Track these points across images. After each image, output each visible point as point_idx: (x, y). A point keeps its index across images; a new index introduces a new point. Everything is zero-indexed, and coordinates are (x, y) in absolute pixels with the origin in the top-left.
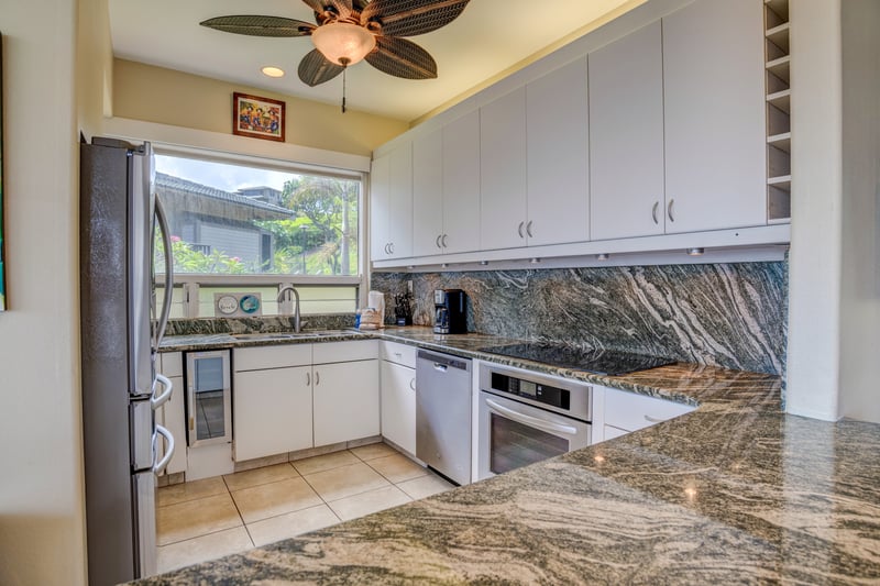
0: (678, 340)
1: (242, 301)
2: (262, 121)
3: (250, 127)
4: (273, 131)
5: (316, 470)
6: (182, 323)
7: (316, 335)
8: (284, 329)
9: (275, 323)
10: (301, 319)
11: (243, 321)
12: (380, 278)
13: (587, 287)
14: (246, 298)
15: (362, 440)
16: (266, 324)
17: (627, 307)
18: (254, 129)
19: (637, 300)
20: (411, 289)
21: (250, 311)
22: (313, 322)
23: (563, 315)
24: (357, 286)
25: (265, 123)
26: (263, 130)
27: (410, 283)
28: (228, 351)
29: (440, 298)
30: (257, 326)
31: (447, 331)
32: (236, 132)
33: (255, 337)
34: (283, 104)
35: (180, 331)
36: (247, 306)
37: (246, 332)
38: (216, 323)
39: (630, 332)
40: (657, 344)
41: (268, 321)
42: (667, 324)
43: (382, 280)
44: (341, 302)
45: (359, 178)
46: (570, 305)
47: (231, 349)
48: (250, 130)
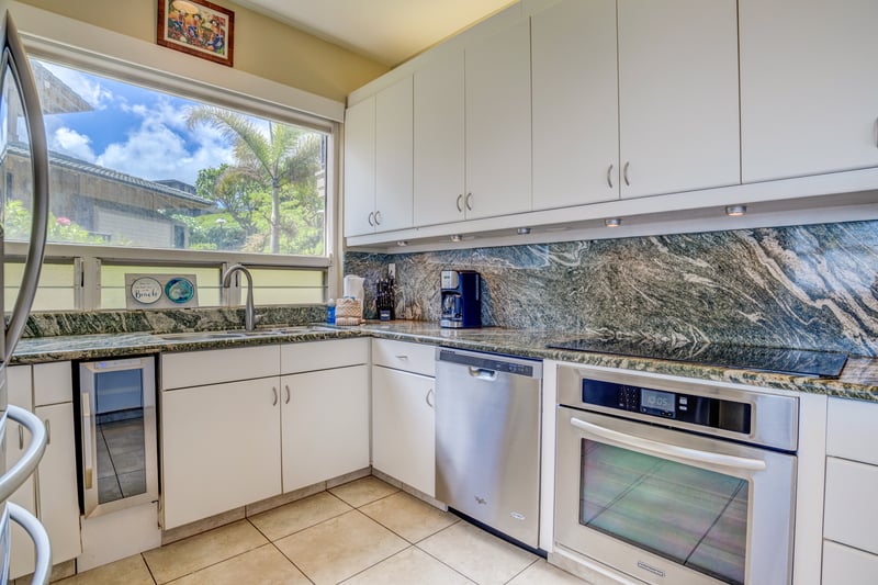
0: (839, 325)
1: (168, 286)
2: (200, 32)
3: (183, 38)
4: (216, 49)
5: (288, 531)
6: (72, 317)
7: (276, 332)
8: (229, 326)
9: (217, 318)
10: (255, 312)
11: (170, 314)
12: (357, 259)
13: (680, 259)
14: (174, 282)
15: (344, 476)
16: (204, 319)
17: (747, 283)
18: (189, 40)
19: (766, 273)
20: (393, 274)
21: (180, 300)
22: (271, 315)
23: (638, 299)
24: (324, 270)
25: (204, 36)
26: (202, 45)
27: (392, 267)
28: (152, 359)
29: (449, 281)
30: (192, 321)
31: (460, 324)
32: (160, 42)
33: (190, 337)
34: (231, 15)
35: (69, 328)
36: (175, 293)
37: (175, 330)
38: (127, 317)
39: (753, 318)
40: (802, 332)
41: (206, 314)
42: (819, 304)
43: (358, 262)
44: (303, 291)
45: (329, 130)
46: (651, 285)
47: (157, 356)
48: (183, 41)
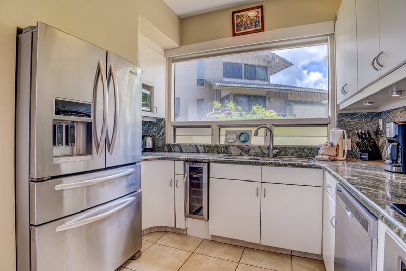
1: (240, 136)
2: (249, 22)
3: (242, 29)
4: (256, 26)
7: (286, 160)
8: (264, 155)
9: (258, 150)
10: (275, 148)
11: (239, 147)
12: (345, 118)
14: (242, 134)
16: (252, 151)
18: (245, 29)
20: (381, 127)
21: (244, 141)
26: (250, 28)
27: (380, 122)
28: (206, 164)
29: (391, 131)
30: (247, 152)
31: (401, 169)
32: (234, 35)
33: (245, 158)
34: (262, 7)
36: (242, 139)
37: (240, 154)
38: (223, 148)
41: (253, 148)
43: (349, 119)
44: (318, 138)
47: (208, 163)
48: (242, 30)
